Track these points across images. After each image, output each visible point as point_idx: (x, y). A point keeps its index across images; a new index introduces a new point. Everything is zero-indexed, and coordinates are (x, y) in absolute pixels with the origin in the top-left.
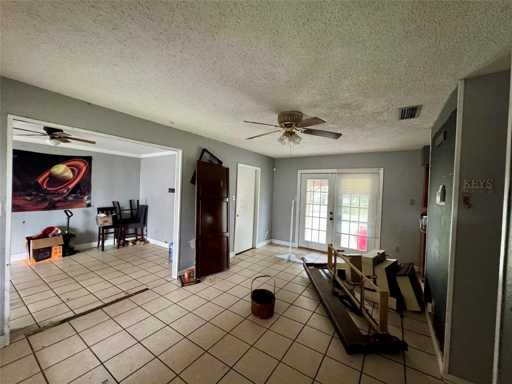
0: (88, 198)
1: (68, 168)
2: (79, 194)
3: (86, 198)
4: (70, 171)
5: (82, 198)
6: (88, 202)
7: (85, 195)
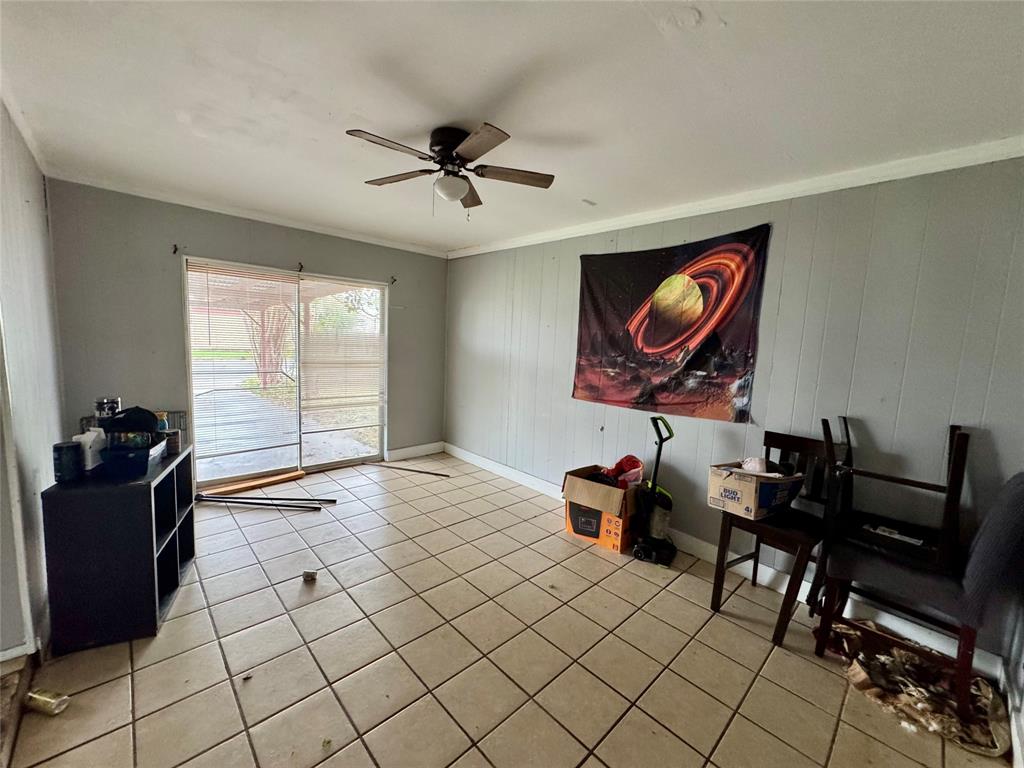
0: (741, 388)
1: (693, 283)
2: (716, 370)
3: (734, 386)
4: (697, 291)
5: (722, 386)
6: (740, 402)
7: (734, 376)
